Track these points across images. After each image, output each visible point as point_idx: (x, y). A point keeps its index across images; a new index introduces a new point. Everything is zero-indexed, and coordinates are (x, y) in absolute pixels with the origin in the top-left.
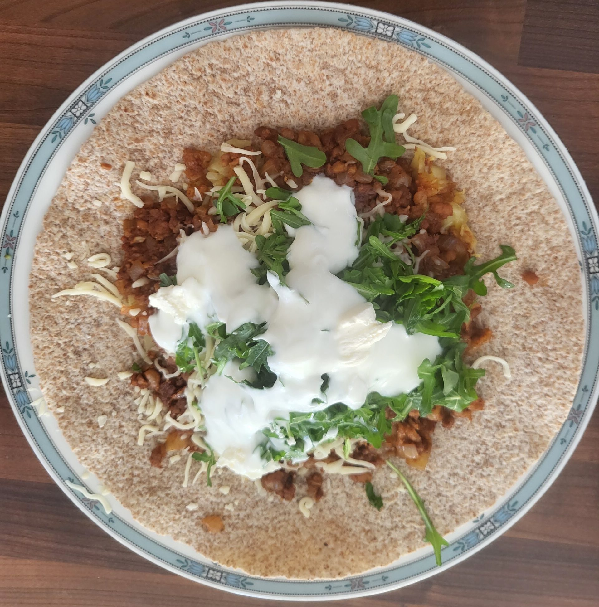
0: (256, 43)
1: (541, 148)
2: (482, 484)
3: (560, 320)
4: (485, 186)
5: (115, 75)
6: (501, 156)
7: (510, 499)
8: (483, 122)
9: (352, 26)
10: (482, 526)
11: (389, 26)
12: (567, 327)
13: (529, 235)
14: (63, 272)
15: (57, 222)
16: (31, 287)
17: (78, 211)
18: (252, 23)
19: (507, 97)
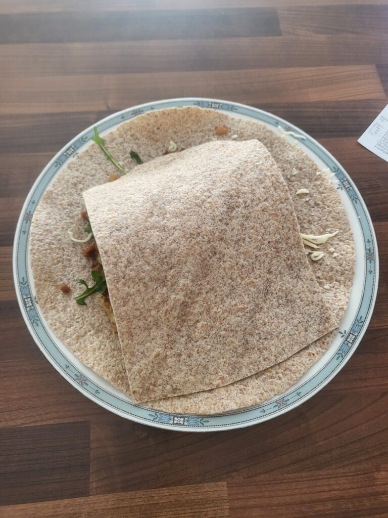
0: (256, 397)
1: (70, 366)
2: (77, 173)
3: (45, 267)
4: (101, 338)
5: (335, 362)
6: (94, 356)
7: (59, 168)
8: (109, 374)
9: (200, 419)
10: (73, 152)
11: (177, 423)
12: (40, 263)
13: (70, 313)
14: (336, 246)
15: (347, 272)
16: (352, 234)
17: (336, 281)
18: (261, 409)
19: (96, 393)
